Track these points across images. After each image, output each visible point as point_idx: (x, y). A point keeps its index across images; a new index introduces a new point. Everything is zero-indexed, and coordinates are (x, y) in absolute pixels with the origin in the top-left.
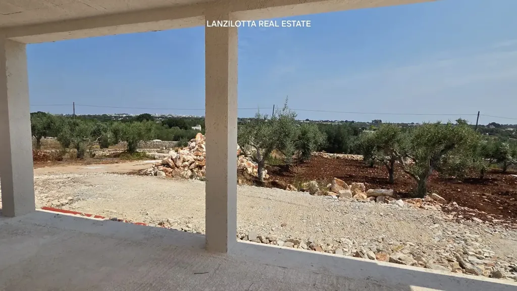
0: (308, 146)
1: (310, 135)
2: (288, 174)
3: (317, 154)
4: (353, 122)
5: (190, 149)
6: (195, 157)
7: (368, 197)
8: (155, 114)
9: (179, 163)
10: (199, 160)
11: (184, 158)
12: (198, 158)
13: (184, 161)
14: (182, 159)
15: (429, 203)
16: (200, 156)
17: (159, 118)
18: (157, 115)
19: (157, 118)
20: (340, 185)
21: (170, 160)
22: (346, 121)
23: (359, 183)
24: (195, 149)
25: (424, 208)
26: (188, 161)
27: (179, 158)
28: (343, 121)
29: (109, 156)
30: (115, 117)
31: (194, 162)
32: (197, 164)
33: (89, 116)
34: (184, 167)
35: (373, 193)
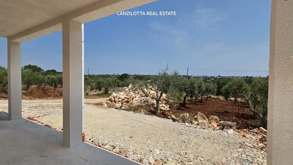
0: (194, 92)
1: (196, 85)
2: (184, 108)
3: (216, 97)
4: (252, 77)
5: (126, 92)
6: (126, 97)
7: (218, 126)
8: (131, 74)
9: (117, 100)
10: (127, 98)
11: (119, 97)
12: (127, 97)
13: (119, 99)
14: (118, 98)
15: (255, 134)
16: (128, 96)
17: (133, 76)
18: (132, 74)
19: (131, 75)
20: (201, 117)
21: (113, 98)
22: (247, 77)
23: (215, 117)
24: (128, 92)
25: (245, 137)
26: (121, 98)
27: (117, 97)
28: (244, 77)
29: (96, 95)
30: (112, 75)
31: (124, 99)
32: (126, 100)
33: (101, 75)
34: (119, 102)
35: (222, 123)
